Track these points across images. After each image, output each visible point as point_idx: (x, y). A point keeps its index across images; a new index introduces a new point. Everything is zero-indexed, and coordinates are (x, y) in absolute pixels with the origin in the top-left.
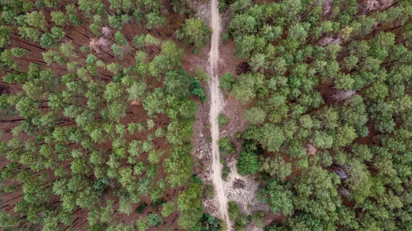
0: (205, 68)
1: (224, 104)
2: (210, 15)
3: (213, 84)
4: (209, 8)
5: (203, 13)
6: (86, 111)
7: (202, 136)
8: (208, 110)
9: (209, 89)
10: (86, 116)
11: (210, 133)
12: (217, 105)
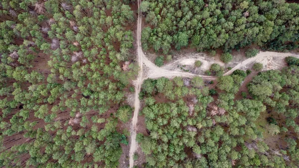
0: (129, 127)
1: (138, 147)
2: (134, 100)
3: (133, 135)
4: (134, 96)
5: (131, 99)
6: (64, 155)
7: (124, 163)
8: (129, 149)
9: (130, 137)
10: (64, 159)
11: (129, 162)
12: (134, 147)
